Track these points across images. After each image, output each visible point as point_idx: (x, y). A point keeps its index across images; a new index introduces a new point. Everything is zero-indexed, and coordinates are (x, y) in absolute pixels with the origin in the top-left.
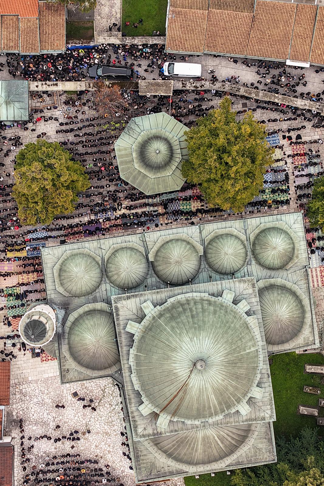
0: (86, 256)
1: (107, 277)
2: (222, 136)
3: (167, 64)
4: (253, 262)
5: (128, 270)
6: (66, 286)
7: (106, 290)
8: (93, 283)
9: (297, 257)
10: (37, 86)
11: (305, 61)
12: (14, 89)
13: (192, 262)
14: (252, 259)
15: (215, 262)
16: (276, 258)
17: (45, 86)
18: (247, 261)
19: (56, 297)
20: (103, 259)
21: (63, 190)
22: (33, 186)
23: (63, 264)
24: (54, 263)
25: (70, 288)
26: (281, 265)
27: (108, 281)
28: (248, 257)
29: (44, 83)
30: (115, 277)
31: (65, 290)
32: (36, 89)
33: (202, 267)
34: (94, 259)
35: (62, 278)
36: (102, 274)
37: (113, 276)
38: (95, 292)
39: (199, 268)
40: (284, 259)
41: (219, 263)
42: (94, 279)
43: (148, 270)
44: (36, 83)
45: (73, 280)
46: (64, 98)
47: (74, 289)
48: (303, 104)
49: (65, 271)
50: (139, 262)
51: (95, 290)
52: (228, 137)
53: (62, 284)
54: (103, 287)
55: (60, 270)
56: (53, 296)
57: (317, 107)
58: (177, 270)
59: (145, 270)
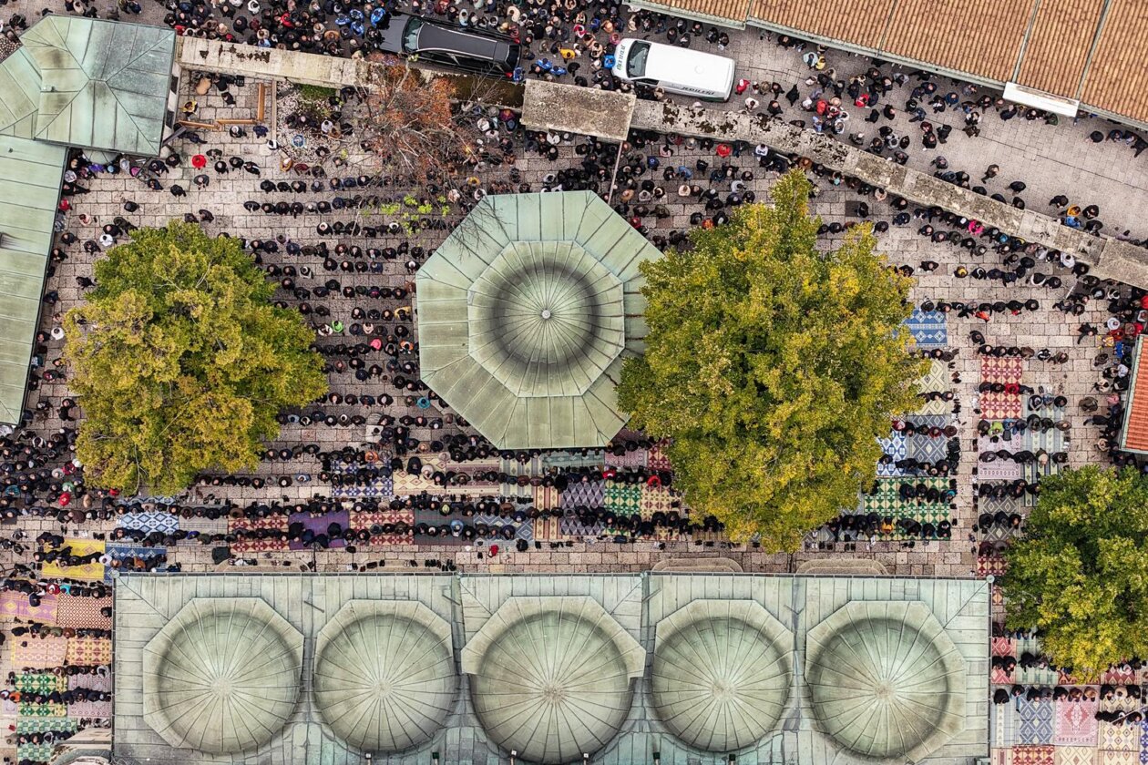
0: (254, 626)
1: (317, 702)
2: (759, 292)
3: (625, 44)
4: (806, 723)
5: (383, 694)
6: (175, 713)
7: (306, 745)
8: (264, 717)
9: (953, 727)
10: (204, 54)
11: (1064, 95)
12: (125, 50)
13: (601, 699)
14: (805, 714)
15: (677, 709)
16: (882, 724)
17: (227, 57)
18: (785, 715)
19: (142, 741)
20: (310, 640)
21: (224, 395)
22: (115, 369)
23: (176, 640)
24: (150, 631)
25: (185, 722)
26: (895, 746)
27: (316, 718)
28: (792, 705)
29: (227, 45)
30: (338, 711)
31: (172, 725)
32: (200, 61)
33: (636, 714)
34: (280, 638)
35: (167, 685)
36: (302, 691)
37: (332, 703)
38: (268, 748)
39: (624, 719)
40: (910, 728)
41: (692, 714)
42: (268, 706)
43: (455, 702)
44: (201, 44)
45: (197, 700)
46: (289, 105)
47: (199, 728)
48: (1039, 229)
49: (177, 665)
50: (425, 673)
51: (270, 741)
52: (781, 299)
53: (163, 706)
54: (298, 732)
55: (166, 658)
56: (132, 737)
57: (1083, 245)
58: (545, 720)
59: (441, 701)
